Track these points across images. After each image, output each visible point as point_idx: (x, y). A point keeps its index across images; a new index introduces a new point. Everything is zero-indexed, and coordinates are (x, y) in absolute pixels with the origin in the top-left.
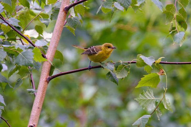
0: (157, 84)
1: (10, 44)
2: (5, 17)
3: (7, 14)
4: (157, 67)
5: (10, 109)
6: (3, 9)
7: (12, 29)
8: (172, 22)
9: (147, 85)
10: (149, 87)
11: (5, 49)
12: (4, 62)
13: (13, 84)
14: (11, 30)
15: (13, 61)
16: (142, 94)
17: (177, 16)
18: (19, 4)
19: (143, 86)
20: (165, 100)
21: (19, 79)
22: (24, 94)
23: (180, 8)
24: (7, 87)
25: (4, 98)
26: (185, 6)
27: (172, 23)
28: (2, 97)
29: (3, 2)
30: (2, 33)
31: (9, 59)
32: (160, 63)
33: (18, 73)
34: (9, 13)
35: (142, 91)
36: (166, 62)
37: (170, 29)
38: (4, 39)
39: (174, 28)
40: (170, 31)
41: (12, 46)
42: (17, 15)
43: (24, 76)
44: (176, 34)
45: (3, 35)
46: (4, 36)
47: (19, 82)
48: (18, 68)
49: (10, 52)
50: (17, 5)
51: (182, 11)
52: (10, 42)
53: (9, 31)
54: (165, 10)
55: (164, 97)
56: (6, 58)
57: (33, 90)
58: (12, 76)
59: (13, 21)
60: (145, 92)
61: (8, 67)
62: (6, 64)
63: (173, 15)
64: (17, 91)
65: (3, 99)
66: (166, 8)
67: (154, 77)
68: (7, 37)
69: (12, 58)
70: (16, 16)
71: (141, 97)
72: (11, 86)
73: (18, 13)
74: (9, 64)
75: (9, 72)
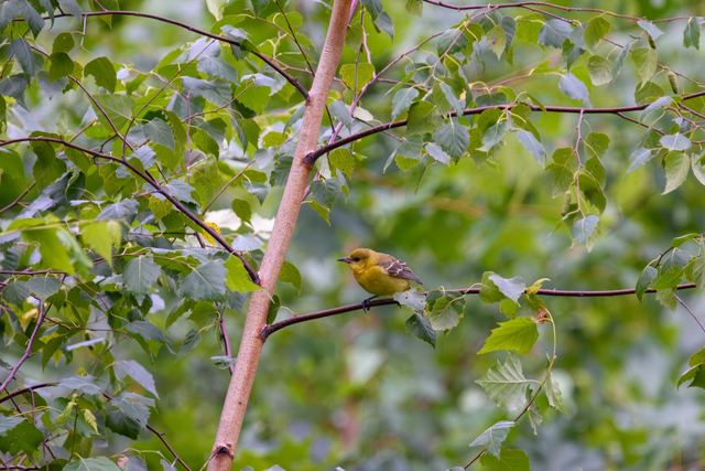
0: (531, 345)
1: (170, 245)
2: (159, 179)
3: (163, 171)
4: (531, 302)
5: (172, 405)
6: (154, 157)
7: (175, 208)
8: (568, 192)
9: (508, 347)
10: (513, 353)
11: (157, 258)
12: (157, 291)
13: (177, 346)
14: (173, 211)
15: (178, 288)
16: (495, 368)
17: (581, 177)
18: (191, 147)
19: (497, 348)
20: (550, 385)
21: (193, 331)
22: (206, 371)
23: (588, 158)
24: (163, 351)
25: (154, 378)
26: (601, 152)
27: (569, 195)
28: (151, 376)
29: (155, 140)
30: (151, 217)
31: (169, 282)
32: (539, 293)
33: (191, 317)
34: (169, 170)
35: (493, 361)
36: (554, 291)
37: (563, 207)
38: (155, 234)
39: (574, 207)
40: (564, 215)
41: (174, 251)
42: (188, 174)
43: (205, 324)
44: (579, 222)
45: (154, 223)
46: (157, 225)
47: (191, 337)
48: (189, 305)
49: (172, 267)
50: (187, 149)
51: (594, 166)
52: (171, 239)
53: (167, 212)
54: (551, 161)
55: (548, 378)
56: (161, 280)
57: (227, 359)
58: (175, 324)
59: (179, 188)
60: (502, 364)
61: (166, 304)
62: (162, 295)
63: (571, 175)
64: (189, 362)
65: (153, 382)
66: (554, 157)
67: (523, 329)
68: (163, 229)
69: (176, 278)
70: (184, 177)
71: (491, 377)
72: (172, 351)
73: (191, 170)
74: (169, 295)
75: (168, 313)
